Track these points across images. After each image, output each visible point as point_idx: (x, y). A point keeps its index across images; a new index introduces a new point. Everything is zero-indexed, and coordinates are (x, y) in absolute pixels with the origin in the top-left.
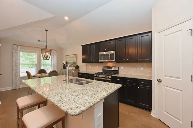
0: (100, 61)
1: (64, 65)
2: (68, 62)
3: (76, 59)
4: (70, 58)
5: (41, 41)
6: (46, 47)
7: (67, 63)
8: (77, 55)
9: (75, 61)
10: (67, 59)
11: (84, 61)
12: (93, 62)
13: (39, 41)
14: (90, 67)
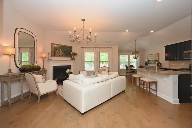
0: (184, 58)
1: (146, 62)
2: (150, 60)
3: (158, 57)
4: (152, 57)
5: (131, 47)
6: (135, 50)
7: (148, 61)
8: (159, 54)
9: (157, 59)
10: (149, 58)
11: (166, 59)
12: (177, 60)
13: (129, 47)
14: (174, 64)
